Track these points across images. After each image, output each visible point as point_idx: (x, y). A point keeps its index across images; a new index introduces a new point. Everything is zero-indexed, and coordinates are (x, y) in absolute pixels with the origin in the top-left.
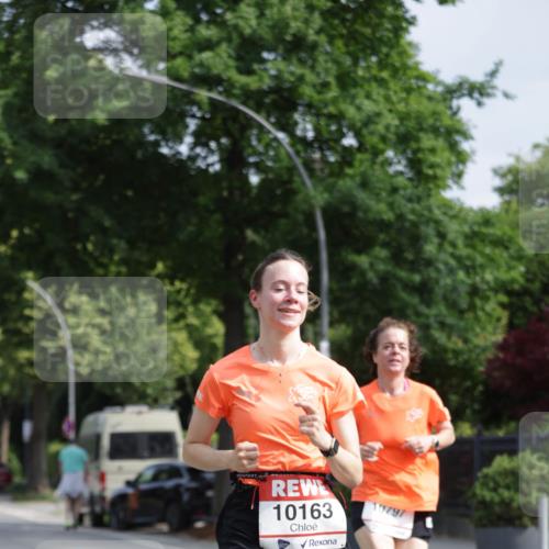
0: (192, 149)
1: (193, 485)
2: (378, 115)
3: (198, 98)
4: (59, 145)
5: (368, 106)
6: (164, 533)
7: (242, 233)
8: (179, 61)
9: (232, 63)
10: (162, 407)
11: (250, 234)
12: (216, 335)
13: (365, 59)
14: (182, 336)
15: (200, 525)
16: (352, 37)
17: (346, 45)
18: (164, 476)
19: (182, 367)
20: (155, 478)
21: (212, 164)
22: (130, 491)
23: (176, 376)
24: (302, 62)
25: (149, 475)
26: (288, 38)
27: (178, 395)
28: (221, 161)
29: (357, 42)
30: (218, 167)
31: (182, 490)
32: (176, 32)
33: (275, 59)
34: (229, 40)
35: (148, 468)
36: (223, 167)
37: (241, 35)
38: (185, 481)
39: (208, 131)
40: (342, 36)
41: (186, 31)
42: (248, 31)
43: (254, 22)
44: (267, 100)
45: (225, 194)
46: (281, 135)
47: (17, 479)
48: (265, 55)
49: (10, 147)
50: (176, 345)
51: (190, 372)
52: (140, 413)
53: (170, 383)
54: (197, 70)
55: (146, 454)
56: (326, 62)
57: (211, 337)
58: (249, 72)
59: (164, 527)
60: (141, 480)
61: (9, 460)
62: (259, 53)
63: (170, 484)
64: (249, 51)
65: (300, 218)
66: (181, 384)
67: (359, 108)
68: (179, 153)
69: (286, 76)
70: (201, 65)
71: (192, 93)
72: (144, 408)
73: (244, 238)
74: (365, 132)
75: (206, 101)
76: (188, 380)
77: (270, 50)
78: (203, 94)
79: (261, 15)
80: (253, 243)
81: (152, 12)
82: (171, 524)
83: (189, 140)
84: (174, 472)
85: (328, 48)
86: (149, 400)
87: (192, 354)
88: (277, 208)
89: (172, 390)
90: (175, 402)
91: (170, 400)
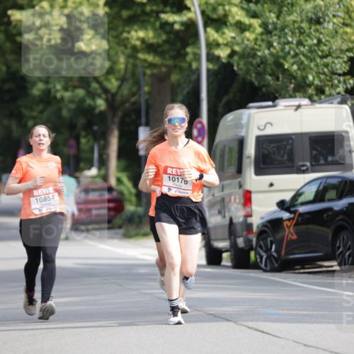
10: (329, 100)
18: (332, 194)
20: (319, 197)
22: (286, 215)
25: (310, 194)
47: (130, 208)
52: (299, 107)
53: (341, 66)
59: (334, 265)
60: (301, 199)
61: (119, 181)
72: (305, 101)
82: (340, 265)
86: (311, 91)
89: (344, 74)
90: (347, 91)
91: (341, 89)
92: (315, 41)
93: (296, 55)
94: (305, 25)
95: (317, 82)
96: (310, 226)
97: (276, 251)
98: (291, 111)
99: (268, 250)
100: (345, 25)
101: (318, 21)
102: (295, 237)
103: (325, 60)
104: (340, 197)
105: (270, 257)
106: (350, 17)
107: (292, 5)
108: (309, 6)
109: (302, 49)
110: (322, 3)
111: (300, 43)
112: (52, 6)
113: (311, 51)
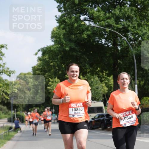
0: (105, 42)
1: (107, 119)
2: (146, 33)
3: (107, 30)
4: (75, 42)
5: (144, 31)
6: (101, 130)
7: (117, 61)
8: (102, 22)
9: (114, 22)
10: (100, 101)
11: (119, 61)
12: (111, 84)
13: (144, 20)
14: (104, 85)
15: (109, 128)
16: (141, 15)
17: (139, 17)
18: (100, 117)
19: (104, 92)
20: (98, 117)
21: (110, 45)
22: (93, 120)
23: (103, 94)
24: (129, 21)
25: (97, 117)
26: (126, 16)
27: (103, 98)
28: (112, 44)
29: (142, 17)
30: (111, 46)
31: (105, 120)
32: (101, 15)
33: (123, 21)
34: (113, 17)
35: (97, 115)
36: (112, 46)
37: (116, 15)
38: (105, 118)
39: (109, 37)
40: (138, 15)
41: (104, 15)
42: (117, 15)
43: (119, 13)
44: (122, 30)
45: (113, 52)
46: (125, 38)
48: (121, 20)
49: (65, 43)
50: (102, 87)
51: (106, 93)
52: (95, 103)
53: (101, 96)
54: (107, 24)
55: (96, 112)
56: (135, 21)
57: (110, 85)
58: (118, 24)
59: (101, 129)
60: (96, 118)
62: (120, 20)
63: (102, 119)
64: (117, 19)
65: (131, 57)
66: (104, 96)
67: (142, 31)
68: (102, 43)
69: (126, 25)
70: (107, 22)
71: (106, 29)
72: (96, 102)
73: (118, 62)
74: (143, 37)
75: (109, 31)
76: (105, 95)
77: (122, 19)
78: (108, 29)
79: (120, 11)
80: (120, 63)
81: (96, 11)
82: (102, 128)
83: (104, 40)
84: (103, 116)
85: (135, 18)
86: (97, 100)
87: (106, 89)
88: (125, 55)
89: (102, 97)
90: (103, 100)
91: (102, 99)
92: (97, 92)
93: (94, 94)
94: (95, 89)
95: (98, 98)
96: (98, 122)
97: (92, 126)
98: (93, 103)
99: (90, 126)
100: (102, 89)
101: (97, 88)
102: (94, 124)
103: (99, 95)
104: (102, 117)
105: (90, 127)
106: (103, 88)
107: (93, 86)
108: (96, 86)
109: (95, 93)
110: (98, 85)
111: (95, 92)
112: (54, 86)
113: (97, 93)
